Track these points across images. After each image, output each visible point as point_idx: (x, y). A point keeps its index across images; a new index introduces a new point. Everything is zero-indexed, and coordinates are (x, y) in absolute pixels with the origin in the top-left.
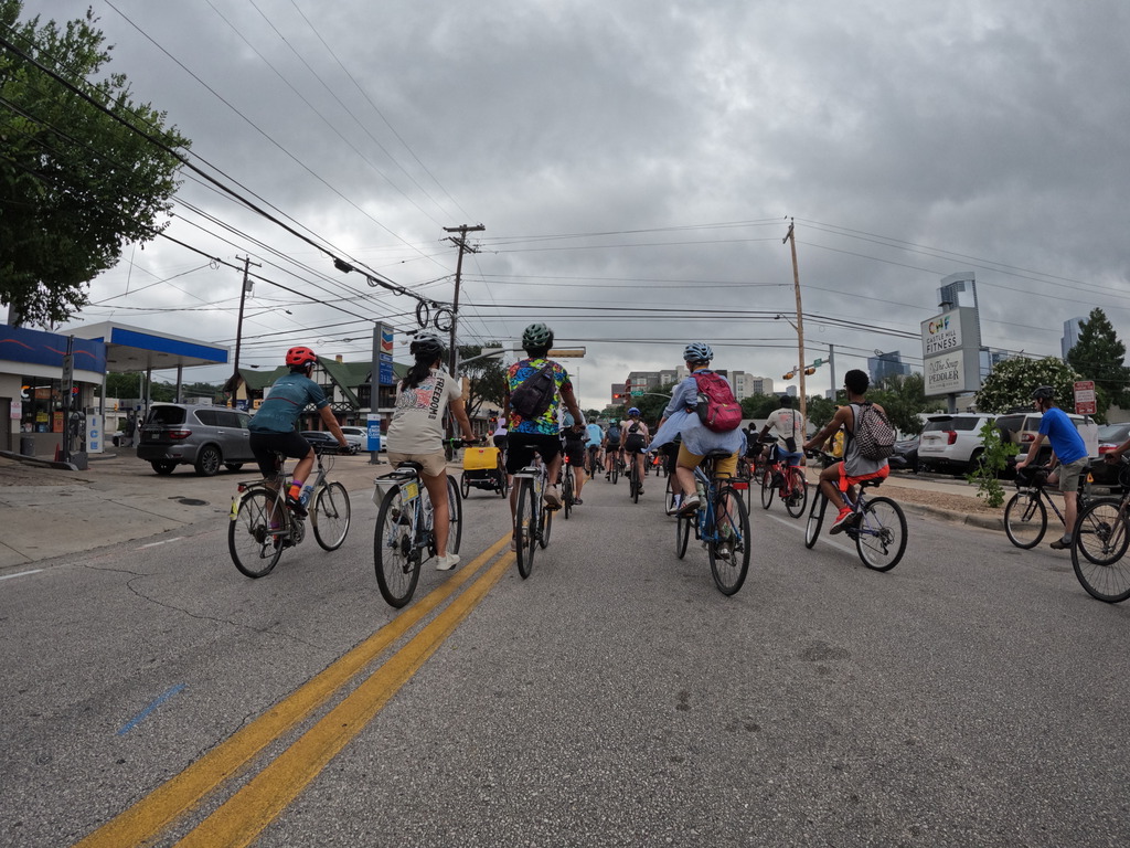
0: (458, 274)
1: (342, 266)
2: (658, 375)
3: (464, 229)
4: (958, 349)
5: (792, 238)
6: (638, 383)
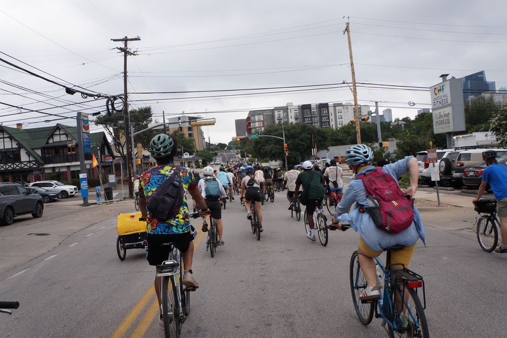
0: (125, 72)
1: (70, 91)
2: (273, 111)
3: (126, 40)
4: (449, 105)
5: (348, 32)
6: (257, 120)
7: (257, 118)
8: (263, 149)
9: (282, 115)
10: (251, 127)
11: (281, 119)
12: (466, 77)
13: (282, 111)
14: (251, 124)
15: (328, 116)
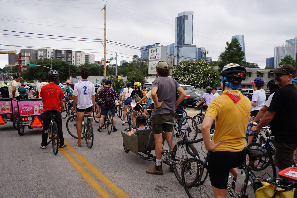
6: (26, 55)
7: (26, 54)
8: (36, 74)
9: (43, 54)
10: (22, 59)
11: (42, 57)
12: (146, 46)
13: (43, 52)
14: (22, 57)
15: (72, 58)
